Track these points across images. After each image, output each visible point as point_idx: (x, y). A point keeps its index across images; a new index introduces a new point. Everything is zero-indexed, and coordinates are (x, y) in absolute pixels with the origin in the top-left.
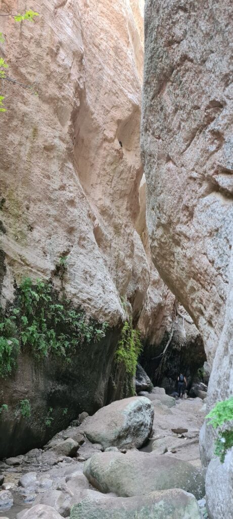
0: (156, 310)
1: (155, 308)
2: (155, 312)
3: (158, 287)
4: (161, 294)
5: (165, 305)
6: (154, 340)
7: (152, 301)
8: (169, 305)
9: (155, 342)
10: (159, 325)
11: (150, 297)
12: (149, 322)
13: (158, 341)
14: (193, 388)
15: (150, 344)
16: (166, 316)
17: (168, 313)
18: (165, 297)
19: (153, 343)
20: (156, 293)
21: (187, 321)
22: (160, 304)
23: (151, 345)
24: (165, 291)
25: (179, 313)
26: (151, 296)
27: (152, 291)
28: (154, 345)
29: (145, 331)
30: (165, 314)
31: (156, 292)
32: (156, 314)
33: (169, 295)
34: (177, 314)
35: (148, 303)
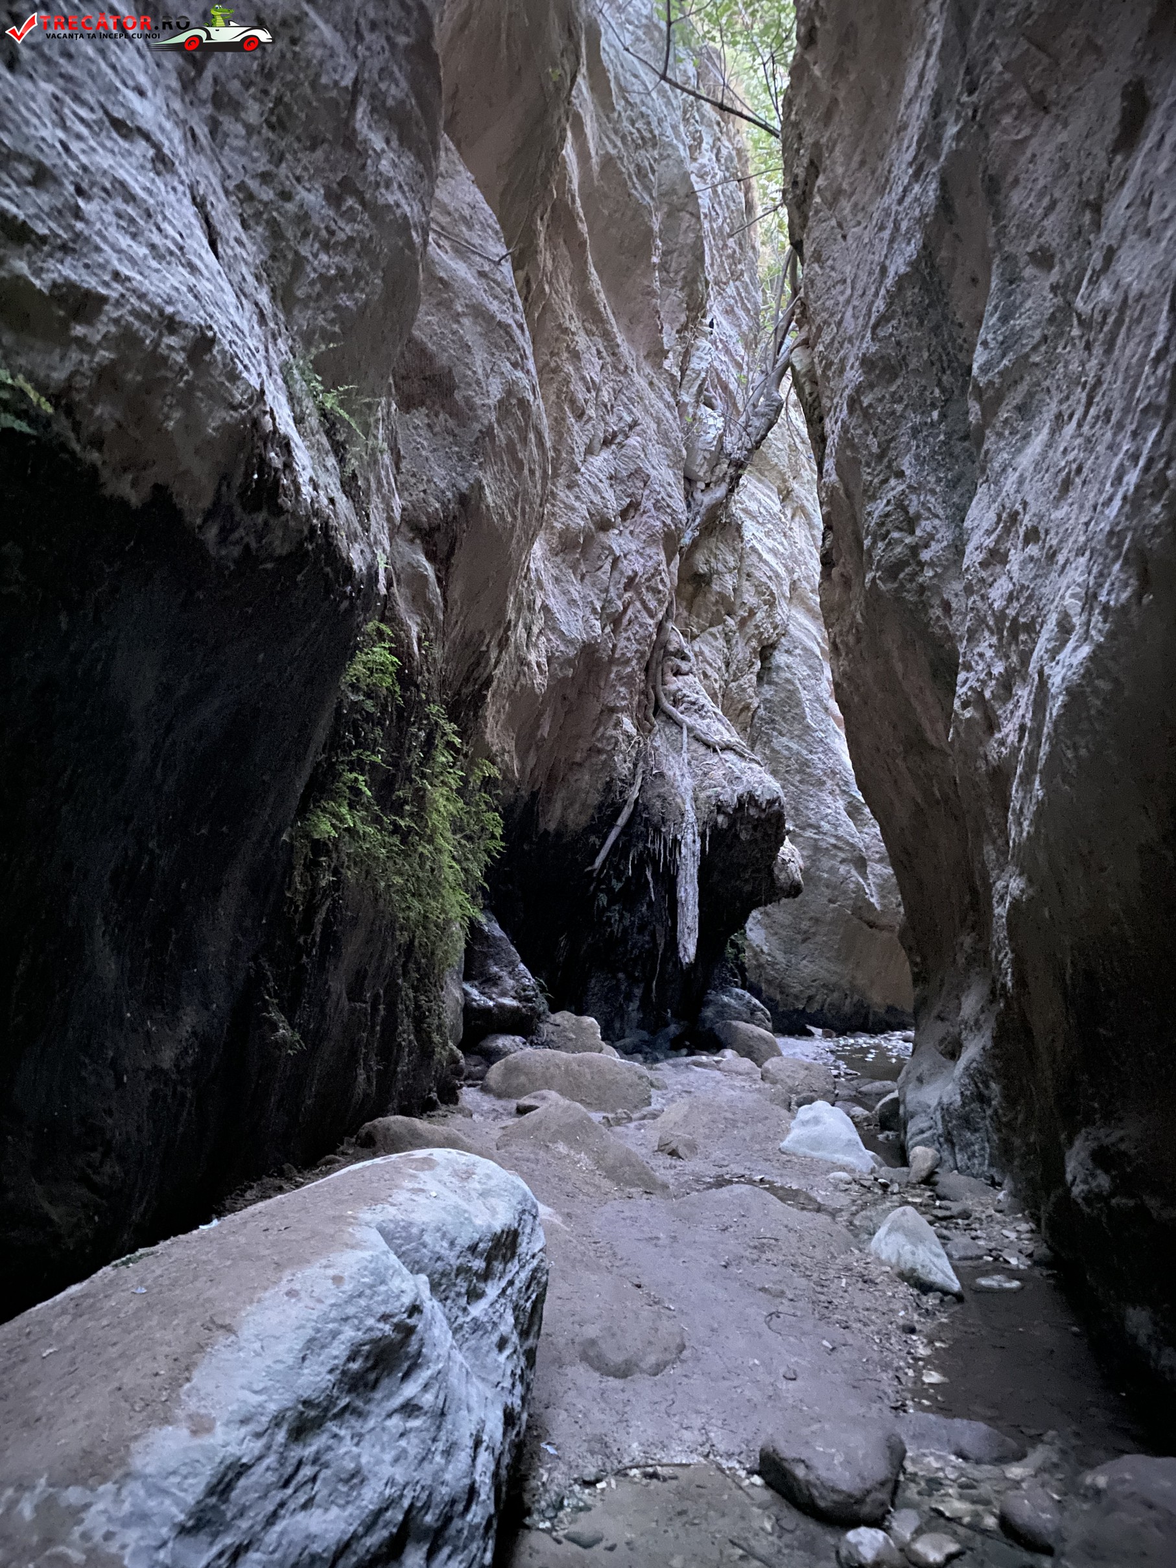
0: (570, 672)
1: (569, 662)
2: (563, 681)
3: (583, 568)
4: (598, 605)
5: (612, 661)
6: (557, 810)
7: (554, 629)
8: (628, 662)
9: (563, 822)
10: (584, 745)
11: (545, 608)
12: (537, 726)
13: (577, 819)
14: (709, 1012)
15: (542, 827)
16: (613, 710)
17: (622, 697)
18: (615, 621)
19: (552, 827)
20: (576, 596)
21: (697, 739)
22: (589, 650)
23: (546, 832)
24: (613, 593)
25: (667, 705)
26: (551, 602)
27: (557, 580)
28: (559, 834)
29: (516, 765)
30: (611, 700)
31: (576, 590)
32: (572, 694)
33: (630, 612)
34: (658, 709)
35: (536, 630)
